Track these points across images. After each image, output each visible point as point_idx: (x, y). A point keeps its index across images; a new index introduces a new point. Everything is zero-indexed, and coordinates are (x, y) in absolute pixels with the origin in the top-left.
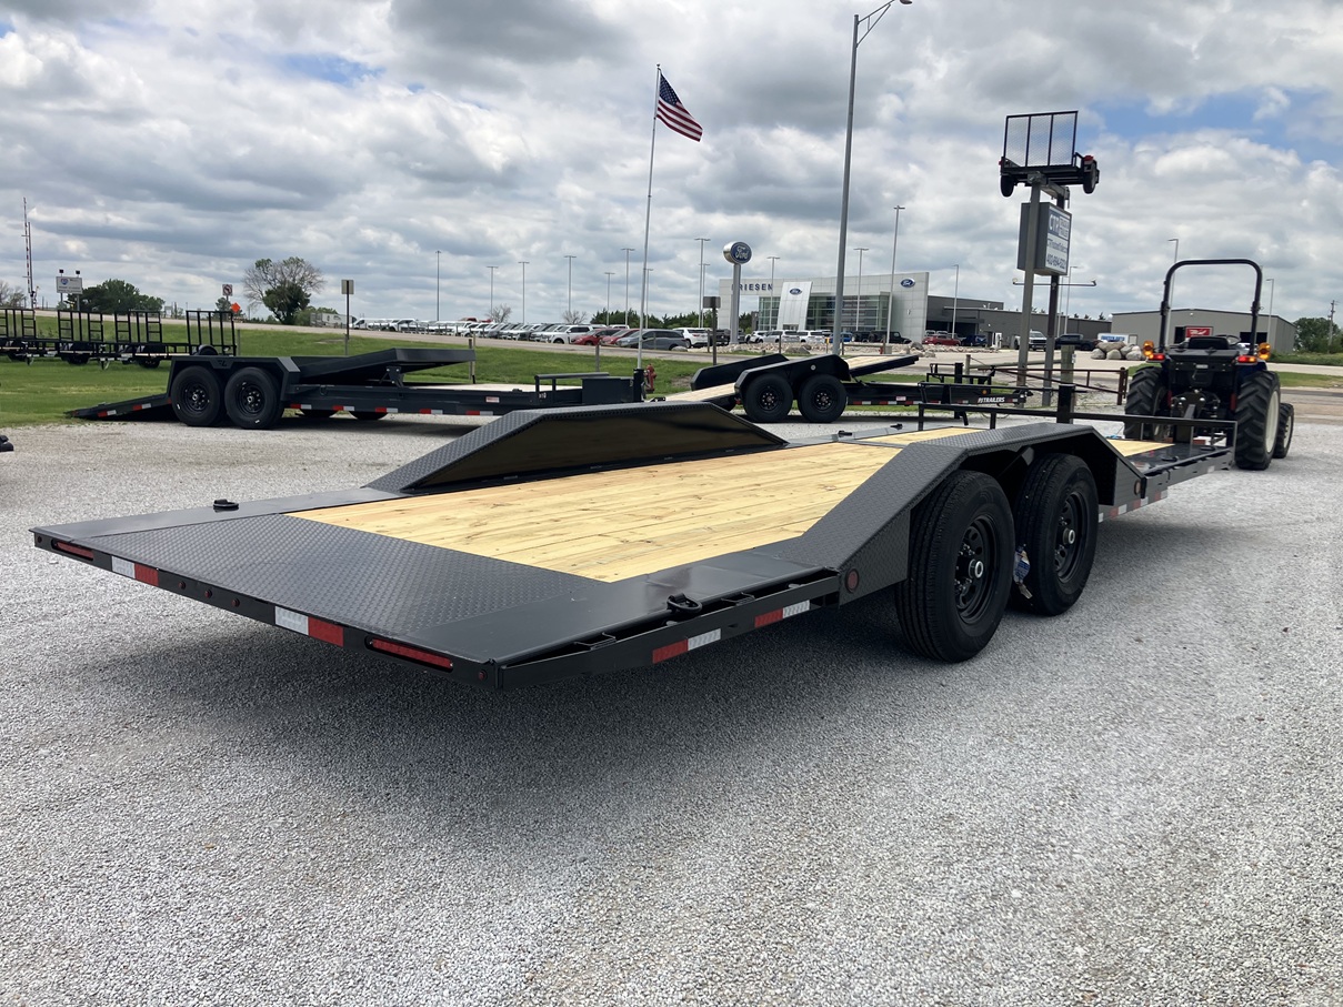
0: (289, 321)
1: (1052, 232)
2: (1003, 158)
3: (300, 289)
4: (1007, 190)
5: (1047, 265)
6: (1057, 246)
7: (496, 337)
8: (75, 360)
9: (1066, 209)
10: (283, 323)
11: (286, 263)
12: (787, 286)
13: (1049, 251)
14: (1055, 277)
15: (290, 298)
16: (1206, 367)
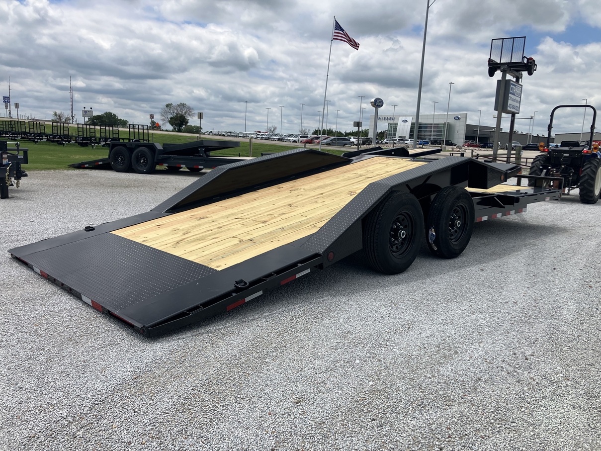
0: (180, 131)
1: (511, 93)
2: (490, 59)
3: (185, 117)
4: (491, 74)
5: (508, 109)
6: (514, 100)
7: (267, 140)
8: (82, 145)
9: (520, 83)
10: (177, 132)
11: (178, 105)
12: (401, 119)
13: (510, 102)
14: (513, 115)
15: (180, 121)
16: (568, 155)
